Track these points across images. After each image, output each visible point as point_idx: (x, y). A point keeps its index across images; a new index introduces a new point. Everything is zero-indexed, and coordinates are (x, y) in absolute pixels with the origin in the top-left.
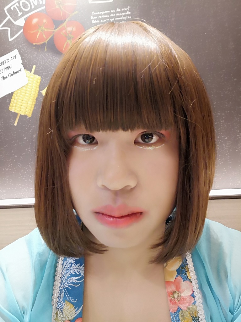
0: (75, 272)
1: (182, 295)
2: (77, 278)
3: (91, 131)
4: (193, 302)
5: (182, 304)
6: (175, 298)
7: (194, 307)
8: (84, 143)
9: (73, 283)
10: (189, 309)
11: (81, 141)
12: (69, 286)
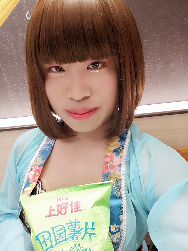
0: (50, 143)
1: (113, 164)
2: (49, 146)
3: (60, 64)
4: (119, 169)
5: (111, 169)
6: (108, 166)
7: (119, 173)
8: (56, 71)
9: (47, 148)
10: (115, 173)
11: (54, 70)
12: (45, 149)
